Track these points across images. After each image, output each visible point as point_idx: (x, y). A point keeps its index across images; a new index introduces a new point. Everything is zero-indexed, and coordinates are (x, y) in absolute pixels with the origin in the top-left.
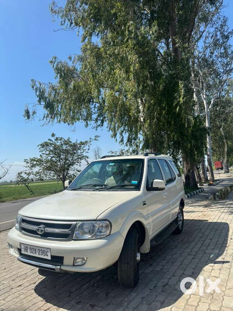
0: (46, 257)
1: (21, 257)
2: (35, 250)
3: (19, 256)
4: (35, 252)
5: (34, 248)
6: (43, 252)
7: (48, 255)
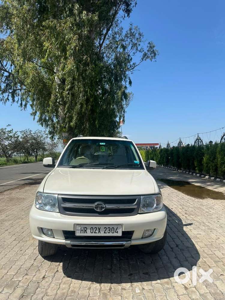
0: (115, 234)
1: (71, 241)
2: (99, 229)
3: (66, 241)
4: (99, 231)
5: (97, 227)
6: (111, 230)
7: (118, 232)
